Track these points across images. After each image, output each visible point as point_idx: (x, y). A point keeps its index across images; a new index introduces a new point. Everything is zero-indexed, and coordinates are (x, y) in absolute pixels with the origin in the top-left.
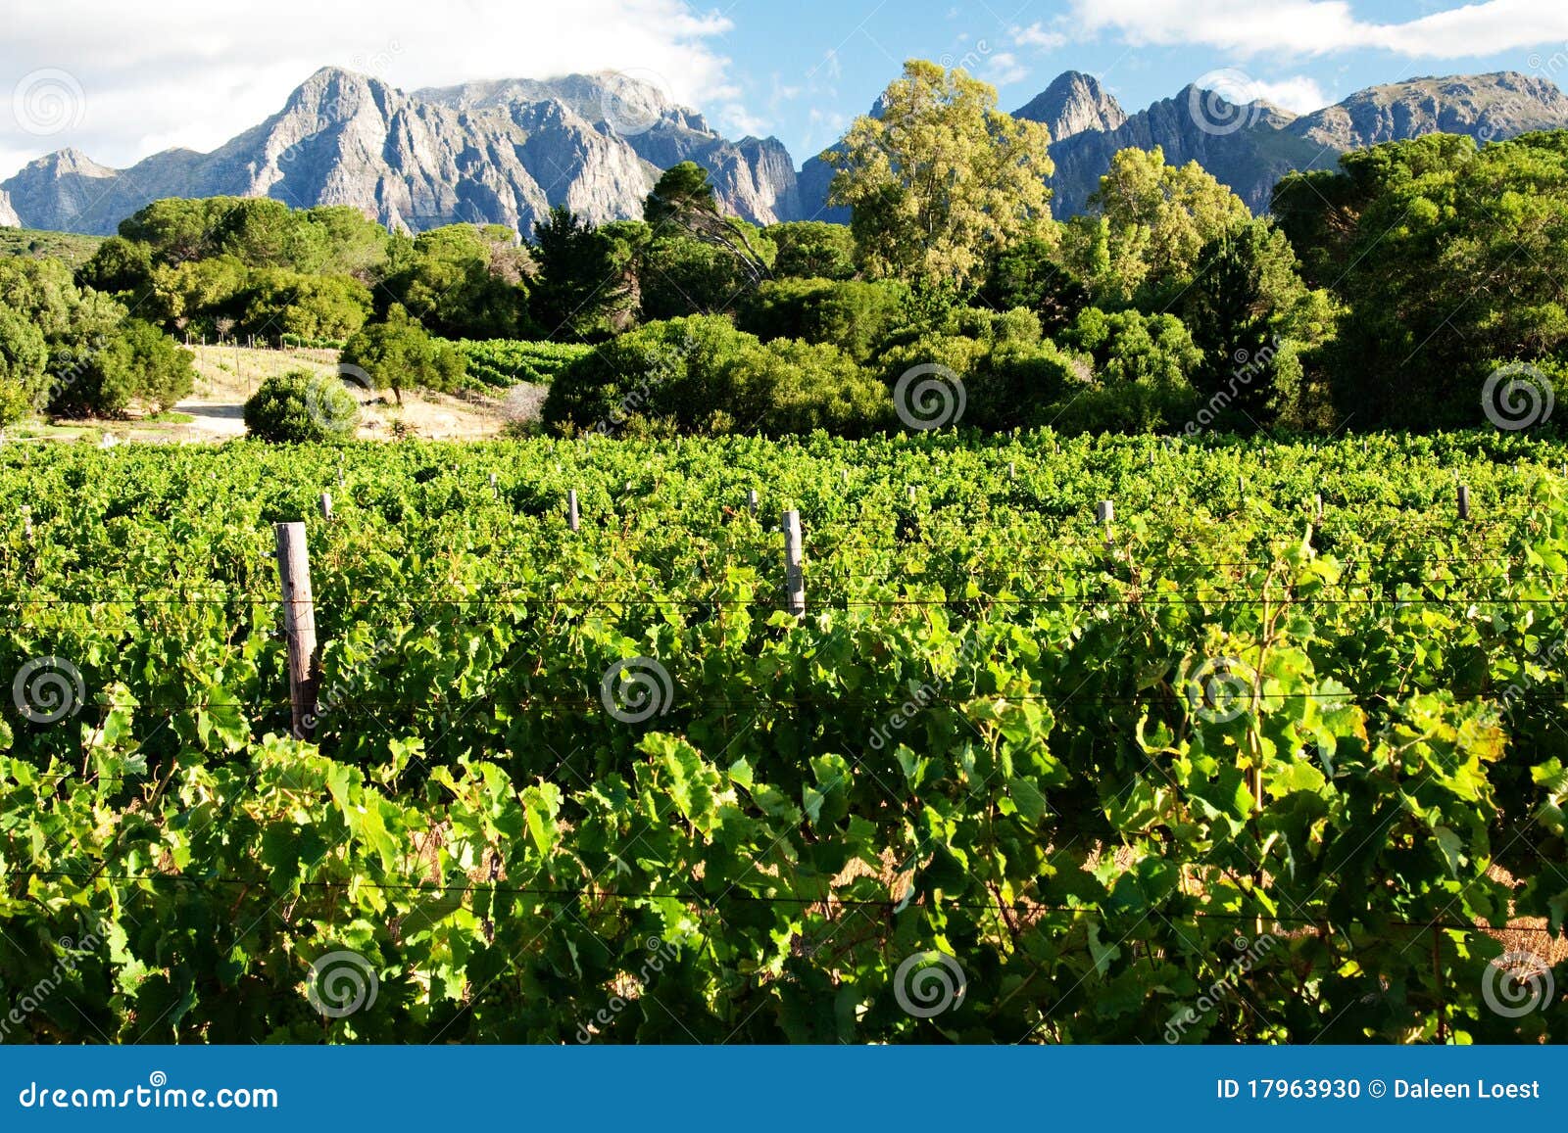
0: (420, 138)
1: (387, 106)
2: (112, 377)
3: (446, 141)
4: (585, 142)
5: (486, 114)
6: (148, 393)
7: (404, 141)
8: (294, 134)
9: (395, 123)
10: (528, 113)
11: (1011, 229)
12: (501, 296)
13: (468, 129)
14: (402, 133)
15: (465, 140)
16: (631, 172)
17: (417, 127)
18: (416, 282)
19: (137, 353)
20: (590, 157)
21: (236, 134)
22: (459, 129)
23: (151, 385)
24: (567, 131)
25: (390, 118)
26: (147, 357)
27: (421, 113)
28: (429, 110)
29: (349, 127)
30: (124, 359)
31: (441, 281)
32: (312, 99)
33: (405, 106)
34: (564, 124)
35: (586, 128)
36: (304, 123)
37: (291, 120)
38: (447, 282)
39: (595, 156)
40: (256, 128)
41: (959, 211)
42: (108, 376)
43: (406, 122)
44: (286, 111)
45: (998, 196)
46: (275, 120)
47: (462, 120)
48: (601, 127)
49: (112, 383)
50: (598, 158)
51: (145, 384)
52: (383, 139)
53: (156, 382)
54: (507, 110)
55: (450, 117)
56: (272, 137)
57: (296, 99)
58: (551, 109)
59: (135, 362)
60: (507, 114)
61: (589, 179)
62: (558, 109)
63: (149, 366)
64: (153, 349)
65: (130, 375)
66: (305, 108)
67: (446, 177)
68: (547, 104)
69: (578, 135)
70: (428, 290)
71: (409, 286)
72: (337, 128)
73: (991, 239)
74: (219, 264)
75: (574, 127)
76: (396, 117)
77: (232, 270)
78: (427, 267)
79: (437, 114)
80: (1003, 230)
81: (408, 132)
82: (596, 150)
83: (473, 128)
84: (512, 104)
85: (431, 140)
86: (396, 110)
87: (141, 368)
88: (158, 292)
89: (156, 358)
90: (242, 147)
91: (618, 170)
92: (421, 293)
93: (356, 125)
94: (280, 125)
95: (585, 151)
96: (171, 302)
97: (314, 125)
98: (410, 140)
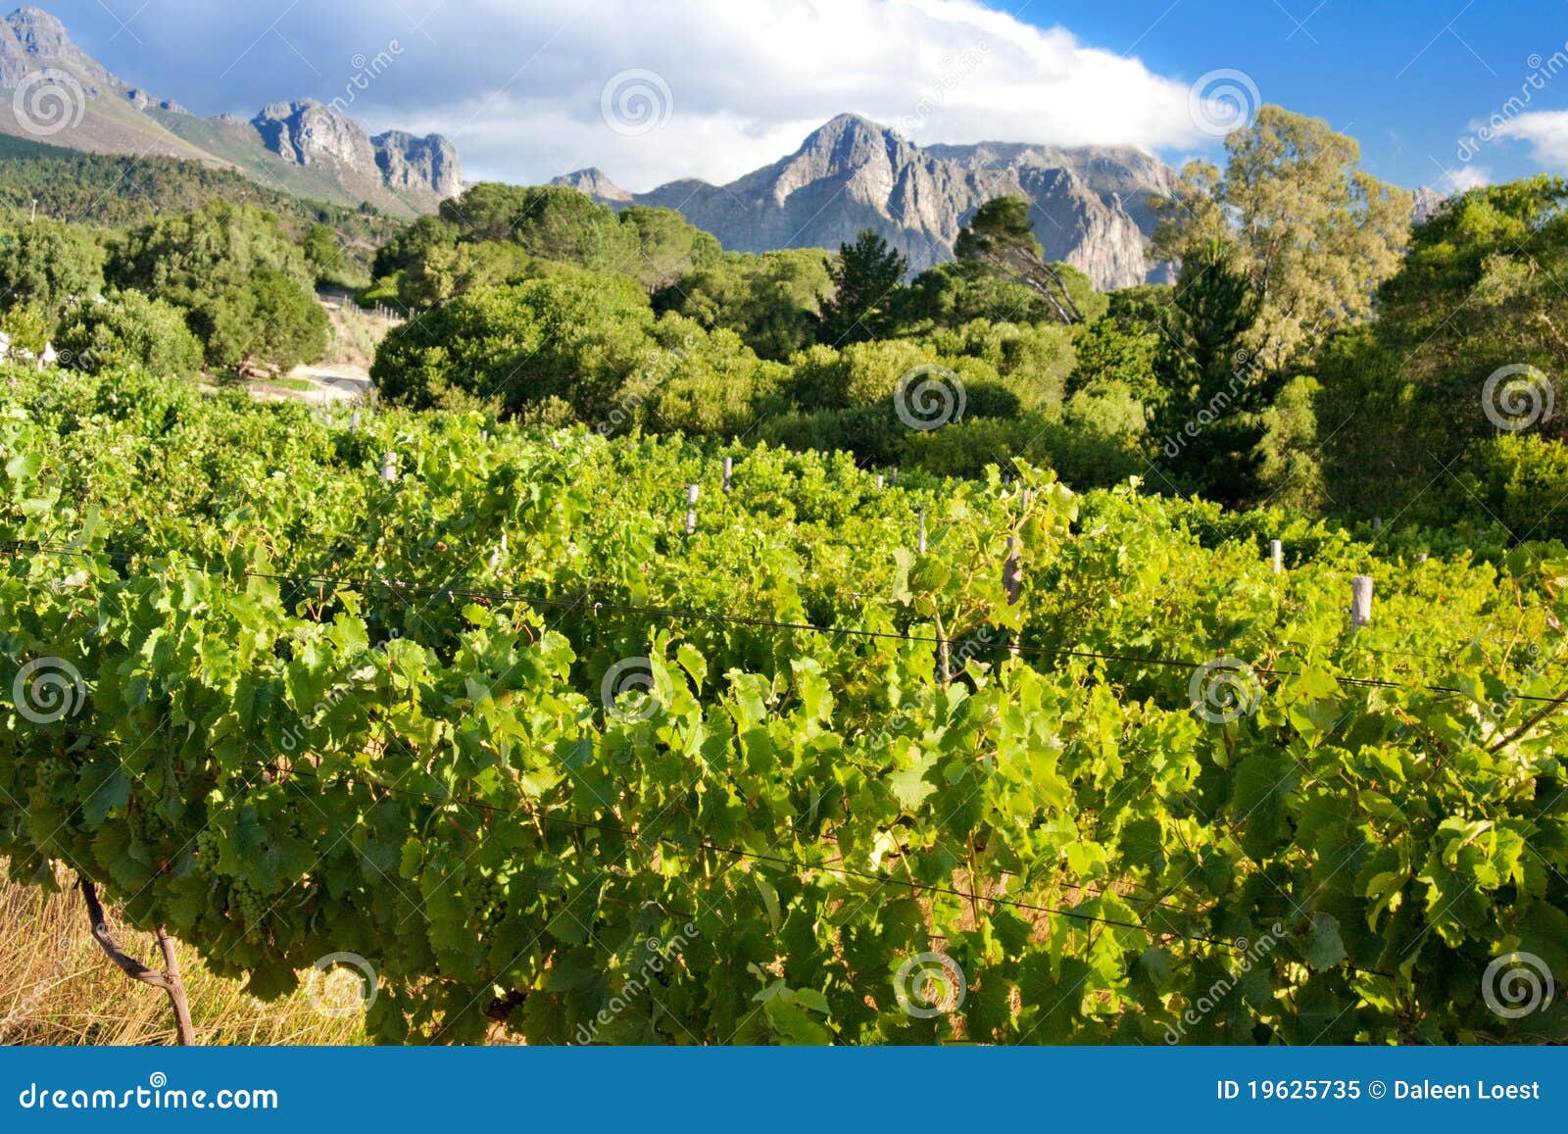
0: (926, 191)
1: (898, 158)
2: (224, 328)
3: (951, 198)
4: (1089, 214)
5: (994, 175)
6: (265, 351)
7: (909, 194)
8: (804, 176)
9: (903, 176)
10: (1036, 179)
11: (1352, 305)
12: (787, 318)
13: (974, 189)
14: (909, 186)
15: (969, 199)
16: (1131, 248)
17: (924, 182)
18: (696, 291)
19: (259, 308)
20: (1092, 229)
21: (748, 171)
22: (964, 187)
23: (268, 343)
24: (1072, 201)
25: (899, 170)
26: (271, 312)
27: (930, 168)
28: (939, 165)
29: (858, 174)
30: (243, 311)
31: (722, 293)
32: (826, 144)
33: (915, 160)
34: (1072, 193)
35: (1092, 199)
36: (816, 166)
37: (803, 162)
38: (729, 295)
39: (1097, 229)
40: (769, 167)
41: (1297, 279)
42: (219, 328)
43: (914, 175)
44: (800, 153)
45: (1342, 265)
46: (787, 161)
47: (970, 180)
48: (1107, 200)
49: (223, 335)
50: (1101, 231)
51: (263, 341)
52: (889, 190)
53: (275, 340)
54: (1016, 174)
55: (958, 175)
56: (782, 177)
57: (811, 142)
58: (1059, 178)
59: (255, 316)
60: (1015, 178)
61: (1088, 251)
62: (1067, 178)
63: (272, 322)
64: (279, 304)
65: (246, 329)
66: (818, 151)
67: (945, 233)
68: (1056, 172)
69: (1083, 205)
70: (708, 301)
71: (689, 293)
72: (846, 174)
73: (1331, 314)
74: (497, 248)
75: (1080, 198)
76: (905, 170)
77: (509, 256)
78: (710, 276)
79: (946, 171)
80: (1344, 304)
81: (915, 186)
82: (1100, 223)
83: (980, 187)
84: (1022, 169)
85: (936, 196)
86: (906, 161)
87: (261, 325)
88: (428, 270)
89: (280, 314)
90: (753, 184)
91: (1118, 247)
92: (699, 303)
93: (866, 173)
94: (792, 166)
95: (1088, 223)
96: (439, 282)
97: (825, 168)
98: (916, 193)
